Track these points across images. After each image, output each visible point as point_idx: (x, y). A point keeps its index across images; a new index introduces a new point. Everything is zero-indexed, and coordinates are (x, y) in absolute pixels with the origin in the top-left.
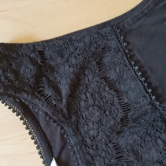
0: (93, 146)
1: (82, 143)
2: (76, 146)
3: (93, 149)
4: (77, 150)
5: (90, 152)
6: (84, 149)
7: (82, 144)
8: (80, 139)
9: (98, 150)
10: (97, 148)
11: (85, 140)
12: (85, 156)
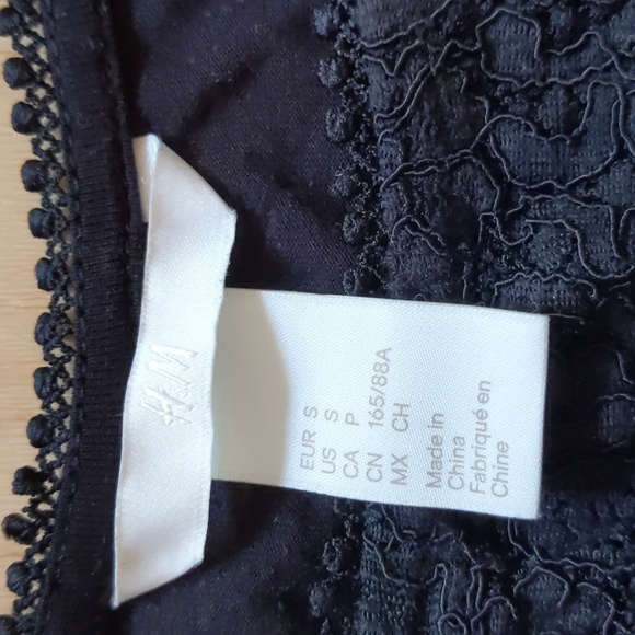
0: (539, 99)
1: (453, 49)
2: (391, 65)
3: (539, 125)
4: (393, 102)
5: (505, 146)
6: (459, 110)
7: (448, 61)
8: (444, 14)
9: (578, 143)
10: (570, 122)
11: (485, 28)
12: (454, 168)
